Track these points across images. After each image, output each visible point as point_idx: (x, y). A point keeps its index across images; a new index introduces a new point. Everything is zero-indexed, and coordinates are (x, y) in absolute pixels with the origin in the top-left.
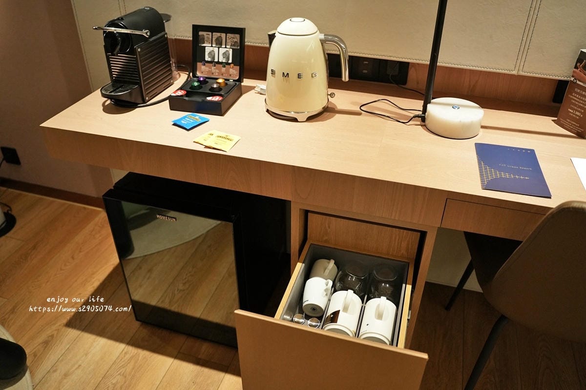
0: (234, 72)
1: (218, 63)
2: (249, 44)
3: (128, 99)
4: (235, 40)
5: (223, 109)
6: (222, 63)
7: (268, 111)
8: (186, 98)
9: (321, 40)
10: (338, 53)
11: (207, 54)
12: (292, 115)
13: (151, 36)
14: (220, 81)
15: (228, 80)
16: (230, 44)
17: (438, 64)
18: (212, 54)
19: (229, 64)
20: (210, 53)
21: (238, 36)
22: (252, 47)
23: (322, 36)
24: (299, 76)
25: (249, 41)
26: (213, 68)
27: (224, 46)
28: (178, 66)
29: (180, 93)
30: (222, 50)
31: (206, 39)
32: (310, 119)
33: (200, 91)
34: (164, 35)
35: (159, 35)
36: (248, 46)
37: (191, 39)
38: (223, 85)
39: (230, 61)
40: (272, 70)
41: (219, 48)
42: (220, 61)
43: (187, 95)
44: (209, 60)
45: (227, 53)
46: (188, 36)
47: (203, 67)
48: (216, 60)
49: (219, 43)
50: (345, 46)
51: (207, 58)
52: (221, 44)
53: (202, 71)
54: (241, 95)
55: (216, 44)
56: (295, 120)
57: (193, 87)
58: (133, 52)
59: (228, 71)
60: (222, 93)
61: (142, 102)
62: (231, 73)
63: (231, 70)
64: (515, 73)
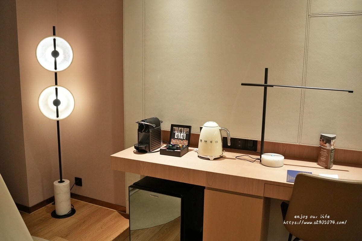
0: (186, 143)
1: (180, 139)
2: (193, 133)
3: (144, 149)
4: (187, 130)
5: (181, 154)
6: (181, 139)
7: (198, 156)
8: (167, 150)
9: (220, 129)
10: (226, 136)
11: (176, 135)
12: (208, 157)
13: (155, 127)
14: (180, 145)
15: (183, 146)
16: (185, 132)
17: (264, 140)
18: (178, 136)
19: (184, 140)
20: (177, 135)
21: (188, 129)
22: (193, 134)
23: (220, 128)
24: (211, 142)
25: (193, 132)
26: (178, 141)
27: (183, 133)
28: (163, 142)
29: (164, 148)
30: (182, 134)
31: (176, 130)
32: (215, 159)
33: (173, 148)
34: (160, 128)
35: (158, 127)
36: (192, 134)
37: (170, 130)
38: (181, 147)
39: (185, 139)
40: (201, 140)
41: (181, 133)
42: (181, 138)
43: (167, 149)
44: (177, 138)
45: (184, 136)
46: (169, 129)
47: (174, 141)
48: (179, 138)
49: (181, 132)
50: (229, 132)
51: (176, 137)
52: (182, 132)
53: (173, 142)
54: (188, 152)
55: (180, 132)
56: (209, 159)
57: (170, 147)
58: (149, 132)
59: (183, 142)
60: (181, 149)
61: (149, 151)
62: (185, 143)
63: (185, 142)
64: (298, 144)
